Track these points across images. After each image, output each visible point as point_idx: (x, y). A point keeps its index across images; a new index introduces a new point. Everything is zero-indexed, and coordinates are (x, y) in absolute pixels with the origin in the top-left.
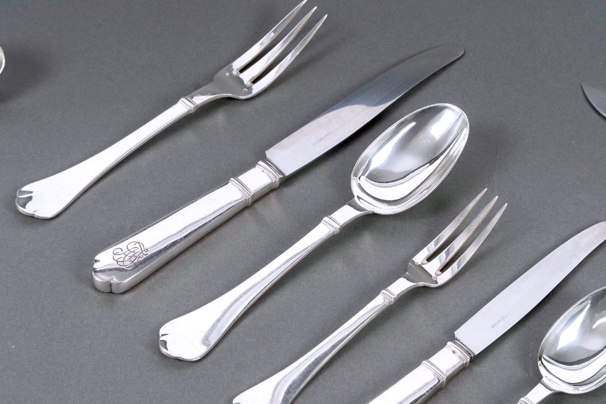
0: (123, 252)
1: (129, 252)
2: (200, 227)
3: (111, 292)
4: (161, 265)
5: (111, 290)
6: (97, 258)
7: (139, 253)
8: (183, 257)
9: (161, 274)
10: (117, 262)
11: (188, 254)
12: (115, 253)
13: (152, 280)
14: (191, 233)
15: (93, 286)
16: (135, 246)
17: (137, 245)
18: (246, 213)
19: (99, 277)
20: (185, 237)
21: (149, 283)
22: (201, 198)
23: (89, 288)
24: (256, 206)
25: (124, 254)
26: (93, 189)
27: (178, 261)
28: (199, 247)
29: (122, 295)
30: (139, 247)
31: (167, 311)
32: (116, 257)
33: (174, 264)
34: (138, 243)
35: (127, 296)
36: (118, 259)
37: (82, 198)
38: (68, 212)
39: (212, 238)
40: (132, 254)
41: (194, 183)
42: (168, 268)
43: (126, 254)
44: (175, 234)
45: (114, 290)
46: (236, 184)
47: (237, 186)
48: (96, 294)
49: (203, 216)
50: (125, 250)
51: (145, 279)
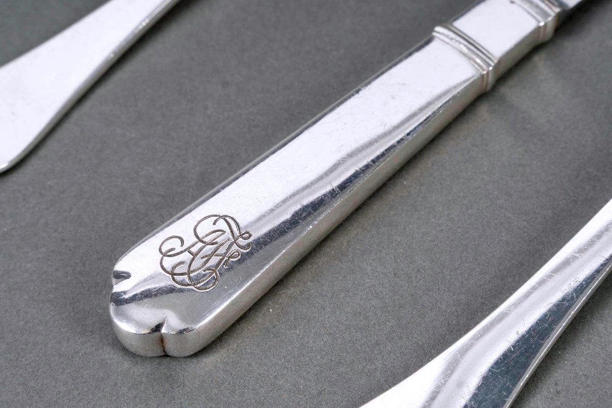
0: (186, 245)
1: (200, 245)
2: (378, 158)
3: (166, 356)
4: (290, 268)
5: (164, 351)
6: (121, 266)
7: (229, 242)
8: (342, 240)
9: (291, 290)
10: (173, 274)
11: (353, 232)
12: (164, 250)
13: (271, 309)
14: (356, 176)
15: (116, 341)
16: (215, 228)
17: (222, 225)
18: (484, 111)
19: (129, 319)
20: (343, 187)
21: (260, 320)
22: (369, 83)
23: (108, 349)
24: (504, 90)
25: (188, 250)
26: (101, 91)
27: (331, 250)
28: (378, 208)
29: (195, 360)
30: (226, 228)
31: (319, 394)
32: (169, 263)
33: (321, 260)
34: (224, 217)
35: (209, 361)
36: (174, 268)
37: (75, 116)
38: (42, 152)
39: (408, 181)
40: (209, 249)
41: (342, 51)
42: (306, 274)
43: (194, 250)
44: (313, 183)
45: (171, 348)
46: (452, 39)
47: (456, 45)
48: (126, 364)
49: (381, 130)
50: (190, 239)
51: (250, 309)
